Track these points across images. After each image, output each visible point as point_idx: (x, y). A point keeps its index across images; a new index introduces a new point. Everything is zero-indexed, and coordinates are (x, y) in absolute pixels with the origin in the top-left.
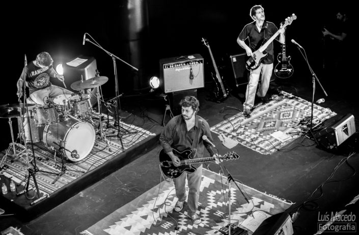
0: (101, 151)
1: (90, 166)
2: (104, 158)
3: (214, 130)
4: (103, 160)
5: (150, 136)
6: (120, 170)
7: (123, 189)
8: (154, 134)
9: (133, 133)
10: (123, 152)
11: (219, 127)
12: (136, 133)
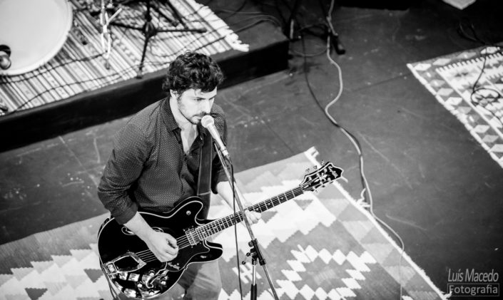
0: (86, 59)
1: (31, 96)
2: (78, 83)
3: (421, 73)
4: (76, 85)
5: (232, 49)
6: (116, 123)
7: (92, 177)
8: (245, 48)
9: (194, 31)
10: (138, 77)
11: (438, 67)
12: (200, 31)
